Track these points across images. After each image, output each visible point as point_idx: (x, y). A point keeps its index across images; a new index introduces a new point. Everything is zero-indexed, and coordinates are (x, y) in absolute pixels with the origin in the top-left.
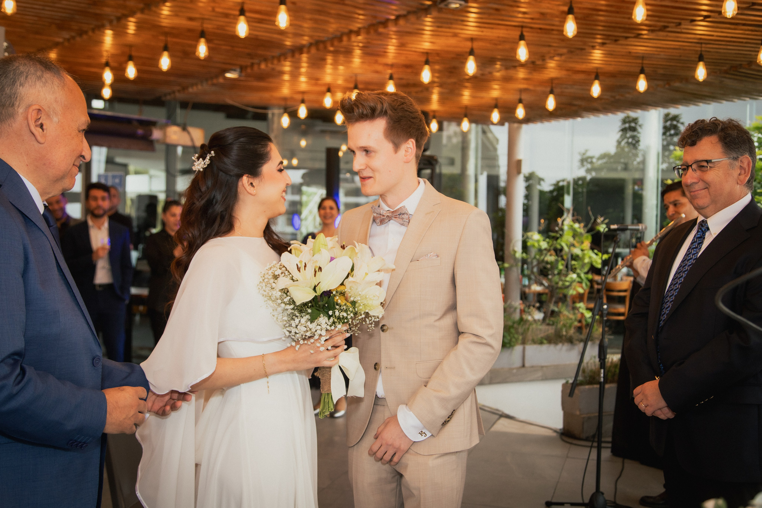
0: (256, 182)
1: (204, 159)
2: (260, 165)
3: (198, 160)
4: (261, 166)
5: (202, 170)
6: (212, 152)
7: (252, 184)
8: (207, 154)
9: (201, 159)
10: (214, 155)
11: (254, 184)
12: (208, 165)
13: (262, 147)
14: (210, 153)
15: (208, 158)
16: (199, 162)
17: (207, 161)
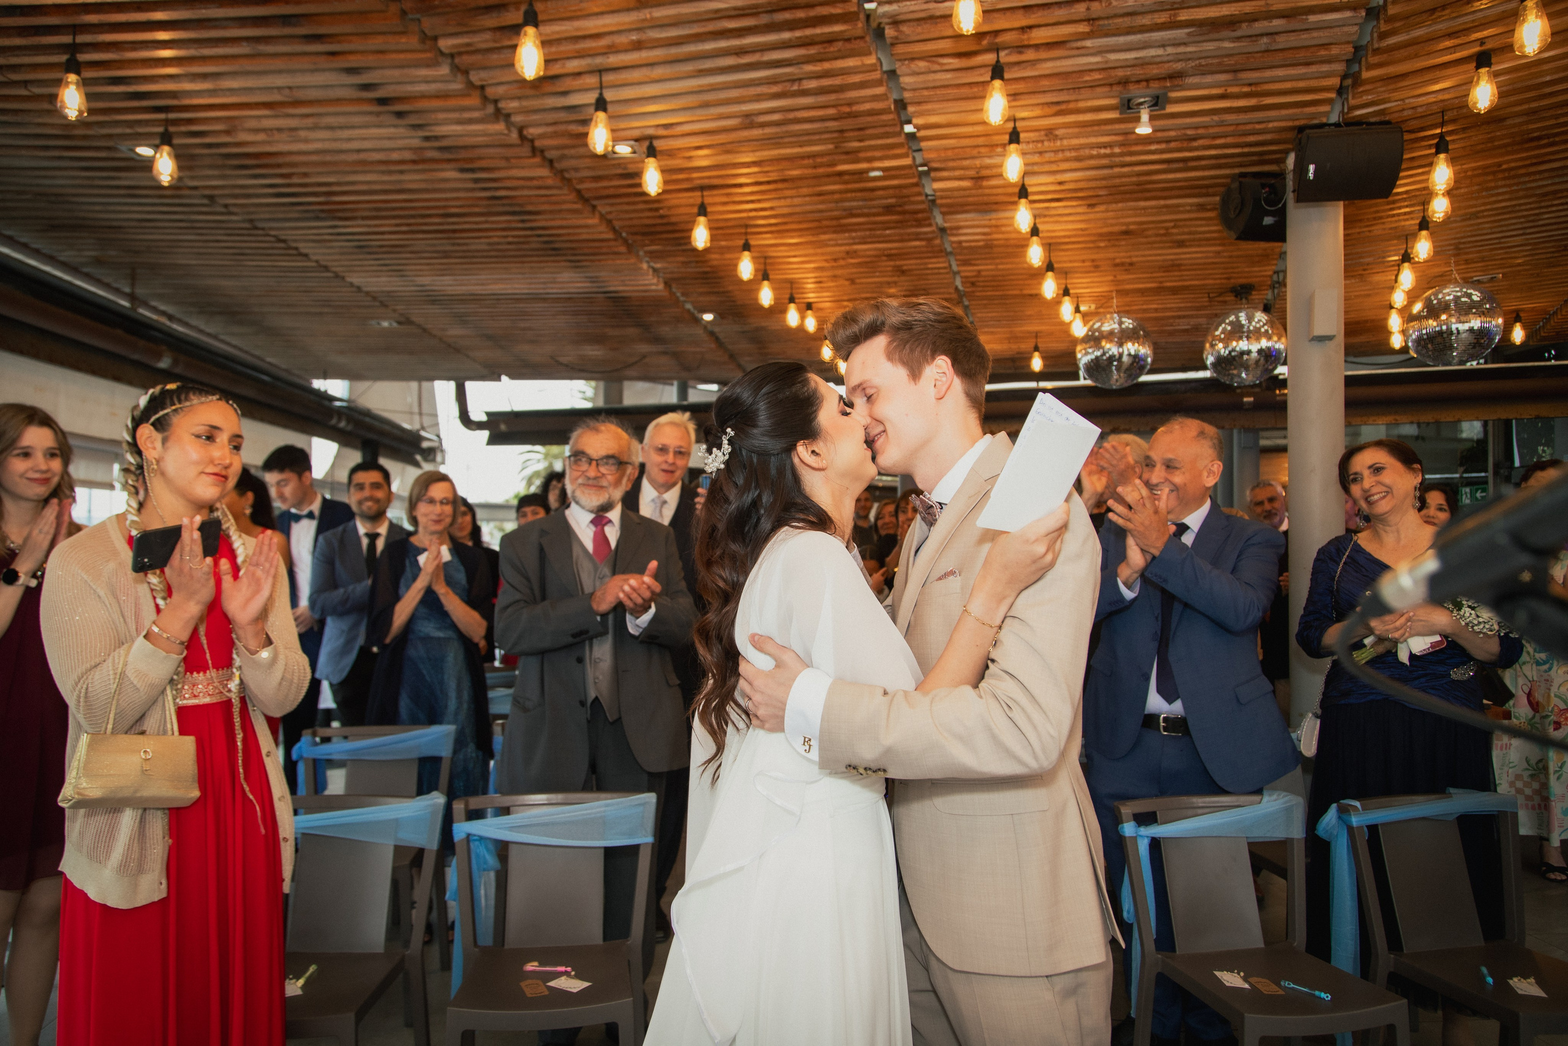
0: (819, 446)
1: (719, 447)
2: (813, 415)
3: (711, 453)
4: (816, 417)
5: (722, 466)
6: (729, 430)
7: (813, 452)
8: (721, 438)
9: (715, 450)
10: (732, 433)
11: (817, 450)
12: (730, 454)
13: (804, 386)
14: (726, 433)
15: (725, 442)
16: (713, 455)
17: (726, 447)
